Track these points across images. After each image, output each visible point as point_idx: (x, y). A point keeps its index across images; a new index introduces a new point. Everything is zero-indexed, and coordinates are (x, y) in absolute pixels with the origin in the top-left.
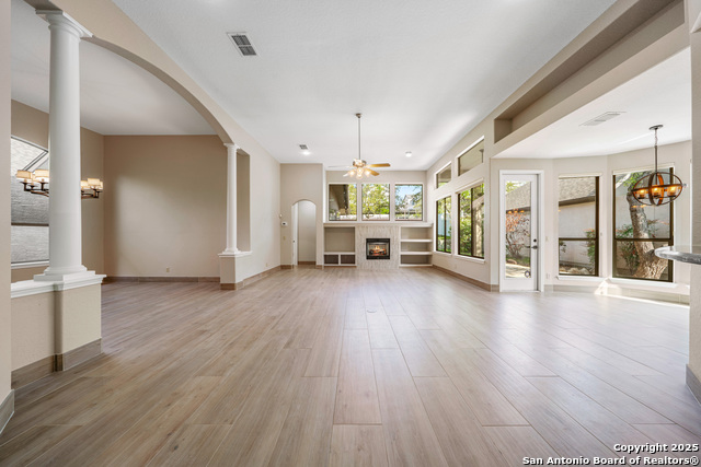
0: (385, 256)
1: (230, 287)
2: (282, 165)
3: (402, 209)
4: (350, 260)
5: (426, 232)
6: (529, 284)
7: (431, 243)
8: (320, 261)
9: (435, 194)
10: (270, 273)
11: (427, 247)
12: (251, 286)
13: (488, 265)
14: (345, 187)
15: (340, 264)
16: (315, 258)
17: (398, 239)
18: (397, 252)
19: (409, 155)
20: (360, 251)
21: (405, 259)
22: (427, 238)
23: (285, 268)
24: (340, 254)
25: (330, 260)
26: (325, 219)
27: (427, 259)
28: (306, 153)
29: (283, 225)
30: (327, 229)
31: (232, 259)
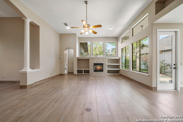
0: (101, 70)
1: (24, 87)
2: (60, 34)
3: (108, 53)
4: (87, 72)
5: (117, 61)
6: (171, 87)
7: (120, 65)
8: (76, 72)
9: (121, 46)
10: (53, 78)
11: (118, 67)
12: (38, 85)
13: (150, 77)
14: (86, 44)
15: (83, 74)
16: (73, 71)
17: (106, 63)
18: (106, 69)
19: (111, 29)
20: (91, 68)
21: (109, 72)
22: (118, 63)
23: (62, 75)
24: (83, 69)
25: (79, 72)
26: (77, 56)
27: (118, 72)
28: (68, 28)
29: (60, 58)
30: (79, 60)
31: (25, 74)
